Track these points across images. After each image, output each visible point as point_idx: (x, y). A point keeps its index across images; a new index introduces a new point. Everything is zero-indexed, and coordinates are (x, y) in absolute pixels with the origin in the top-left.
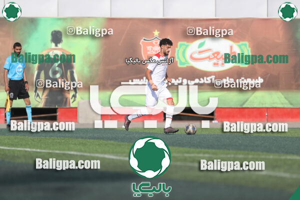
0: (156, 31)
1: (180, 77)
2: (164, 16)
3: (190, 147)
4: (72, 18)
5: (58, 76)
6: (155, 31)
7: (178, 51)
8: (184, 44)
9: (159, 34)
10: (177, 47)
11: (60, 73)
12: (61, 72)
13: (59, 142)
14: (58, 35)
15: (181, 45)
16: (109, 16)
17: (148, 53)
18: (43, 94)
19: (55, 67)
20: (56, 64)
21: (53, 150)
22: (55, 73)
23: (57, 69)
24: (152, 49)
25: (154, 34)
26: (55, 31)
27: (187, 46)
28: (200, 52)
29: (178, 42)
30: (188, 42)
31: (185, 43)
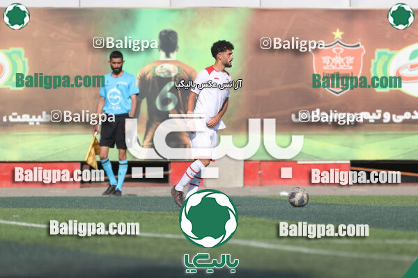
0: (338, 30)
1: (378, 109)
2: (350, 5)
3: (395, 228)
4: (195, 10)
5: (171, 107)
6: (335, 31)
7: (376, 64)
8: (386, 53)
9: (342, 36)
10: (373, 58)
11: (174, 103)
12: (177, 101)
13: (172, 220)
14: (171, 38)
15: (380, 55)
16: (257, 6)
17: (325, 68)
18: (145, 139)
19: (167, 92)
20: (168, 87)
21: (161, 233)
22: (165, 102)
23: (169, 95)
24: (331, 61)
25: (334, 36)
26: (165, 31)
27: (391, 56)
28: (413, 67)
29: (375, 50)
30: (391, 49)
31: (387, 51)
